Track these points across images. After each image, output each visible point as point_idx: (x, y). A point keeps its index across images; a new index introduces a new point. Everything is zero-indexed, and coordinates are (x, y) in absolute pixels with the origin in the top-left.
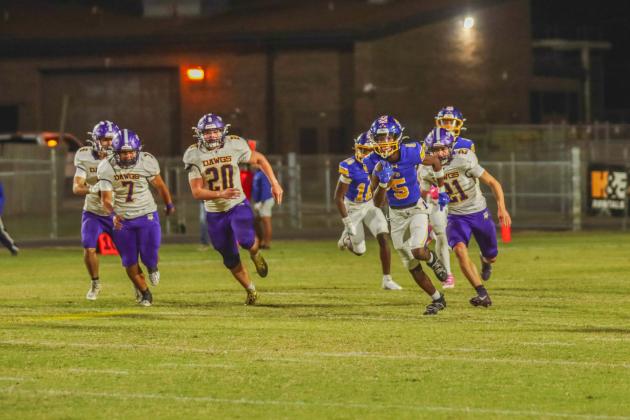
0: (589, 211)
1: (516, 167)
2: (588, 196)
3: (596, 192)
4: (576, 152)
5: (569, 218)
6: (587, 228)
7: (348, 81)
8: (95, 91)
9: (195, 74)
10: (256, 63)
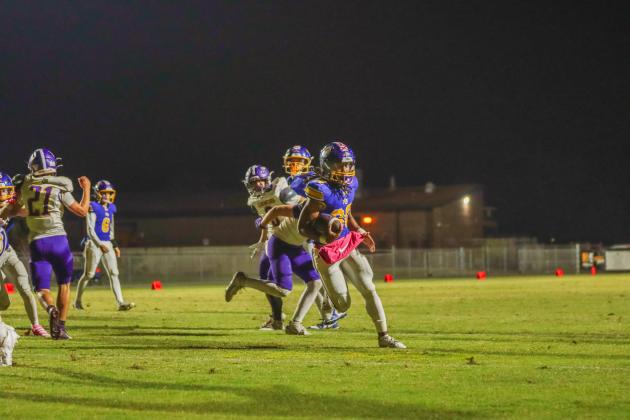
0: (582, 267)
1: (558, 253)
2: (581, 263)
3: (584, 261)
4: (578, 246)
5: (575, 269)
6: (581, 273)
7: (430, 221)
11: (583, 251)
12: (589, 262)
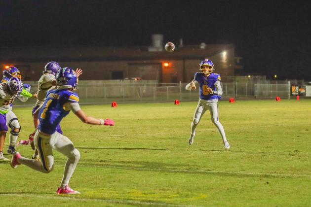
0: (292, 95)
1: (278, 86)
2: (291, 92)
3: (293, 91)
4: (289, 82)
5: (288, 96)
6: (291, 98)
8: (141, 68)
9: (166, 65)
10: (180, 62)
11: (292, 85)
12: (296, 92)
